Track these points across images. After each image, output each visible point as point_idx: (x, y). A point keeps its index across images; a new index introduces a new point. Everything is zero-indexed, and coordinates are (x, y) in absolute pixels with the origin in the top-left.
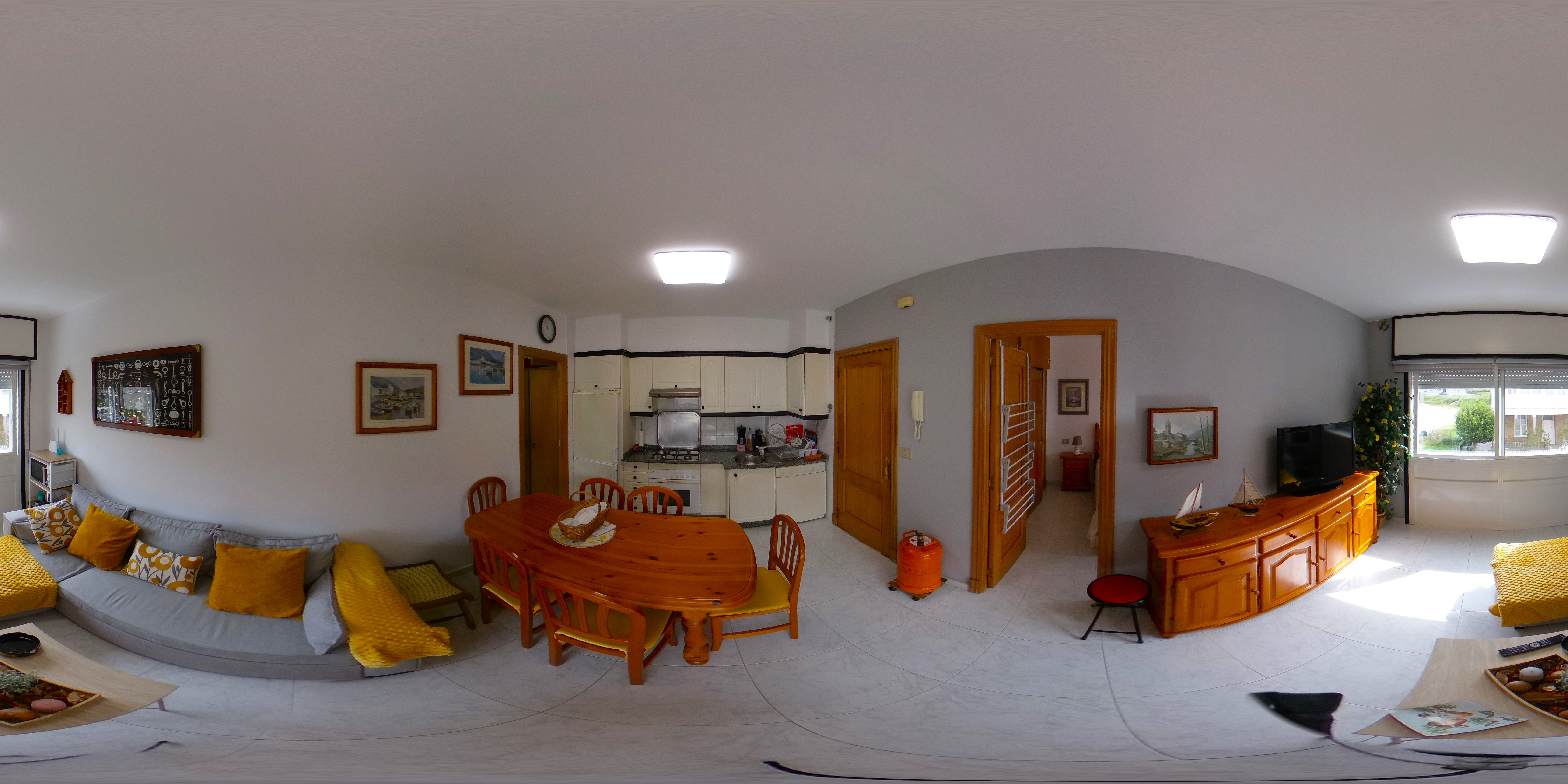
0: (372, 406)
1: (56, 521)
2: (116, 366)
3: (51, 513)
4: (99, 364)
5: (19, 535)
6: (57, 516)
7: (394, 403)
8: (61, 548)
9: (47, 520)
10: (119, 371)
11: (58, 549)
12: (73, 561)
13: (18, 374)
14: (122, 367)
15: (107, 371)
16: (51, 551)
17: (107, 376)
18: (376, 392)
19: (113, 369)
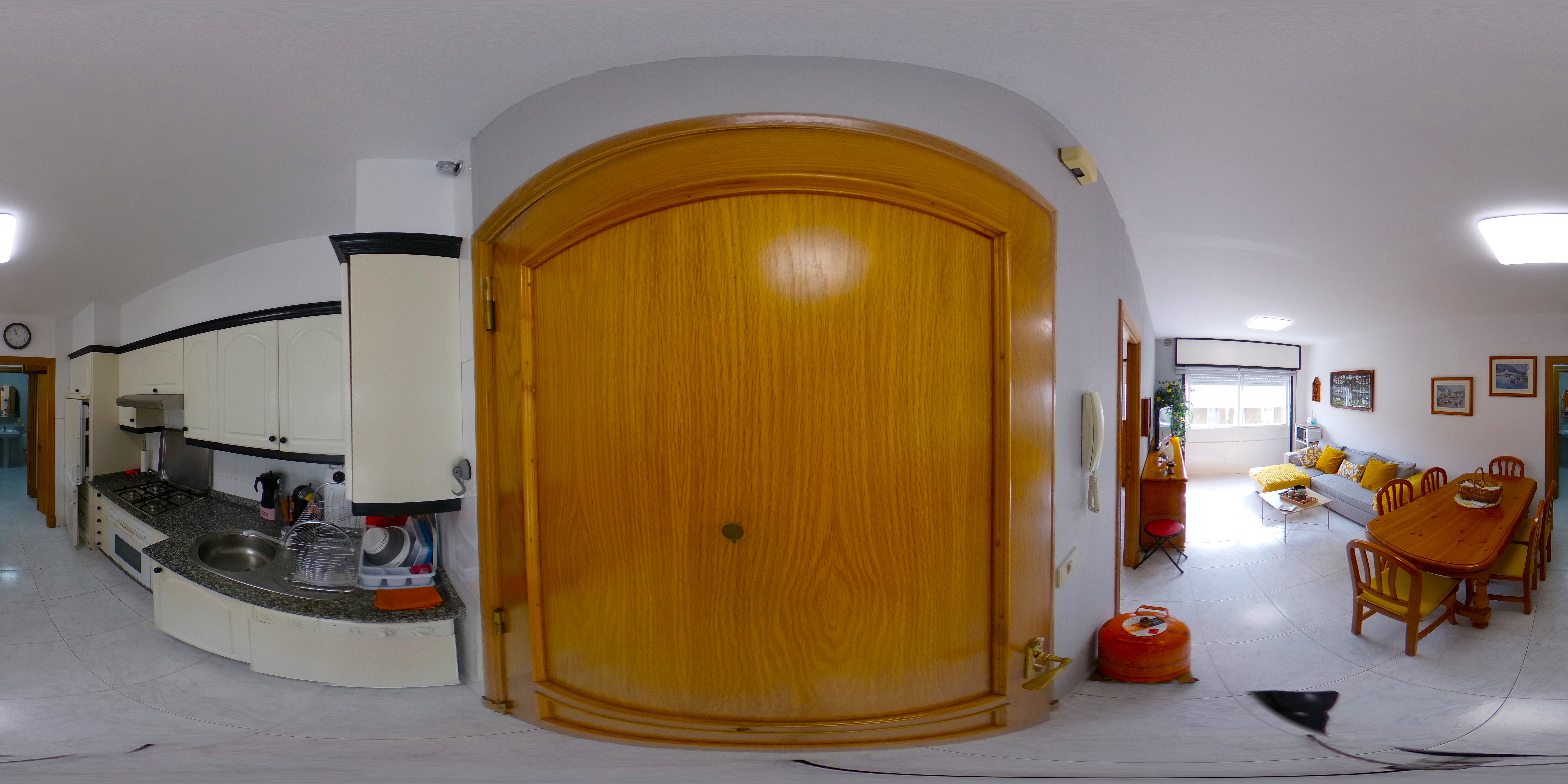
0: (1438, 400)
1: (1310, 454)
2: (1341, 377)
3: (1308, 451)
4: (1333, 375)
5: (1293, 462)
6: (1311, 451)
7: (1449, 399)
8: (1313, 466)
9: (1306, 453)
10: (1343, 380)
11: (1311, 467)
12: (1317, 471)
13: (1289, 378)
14: (1344, 377)
15: (1337, 379)
16: (1308, 467)
17: (1337, 382)
18: (1440, 393)
19: (1340, 379)
